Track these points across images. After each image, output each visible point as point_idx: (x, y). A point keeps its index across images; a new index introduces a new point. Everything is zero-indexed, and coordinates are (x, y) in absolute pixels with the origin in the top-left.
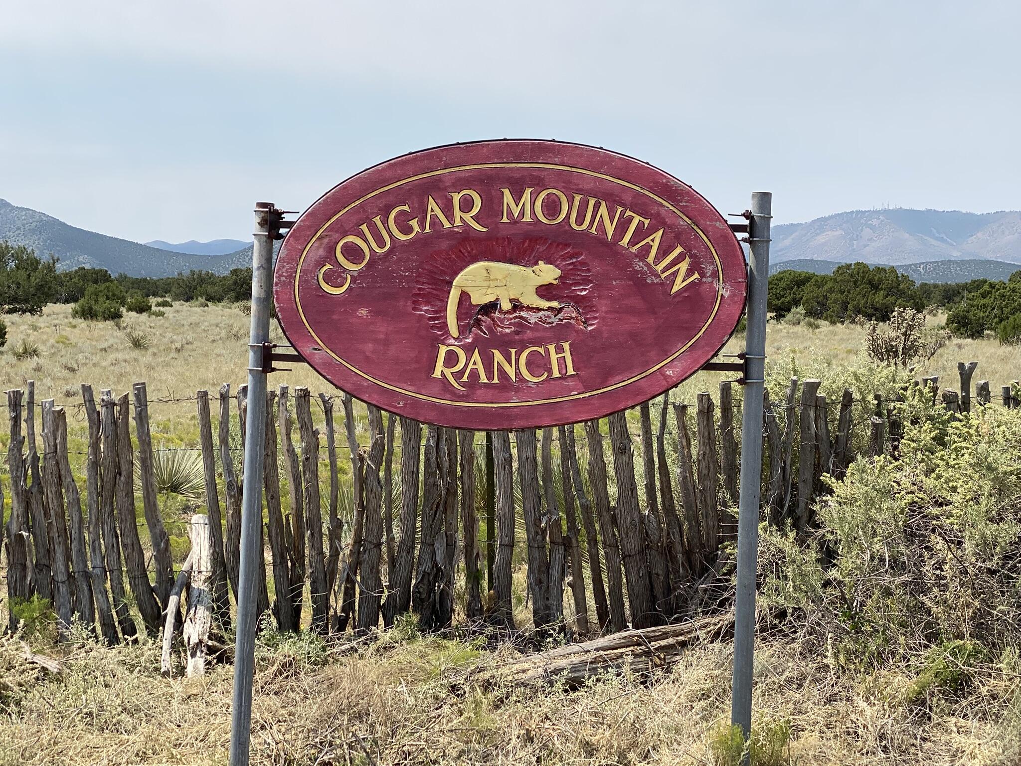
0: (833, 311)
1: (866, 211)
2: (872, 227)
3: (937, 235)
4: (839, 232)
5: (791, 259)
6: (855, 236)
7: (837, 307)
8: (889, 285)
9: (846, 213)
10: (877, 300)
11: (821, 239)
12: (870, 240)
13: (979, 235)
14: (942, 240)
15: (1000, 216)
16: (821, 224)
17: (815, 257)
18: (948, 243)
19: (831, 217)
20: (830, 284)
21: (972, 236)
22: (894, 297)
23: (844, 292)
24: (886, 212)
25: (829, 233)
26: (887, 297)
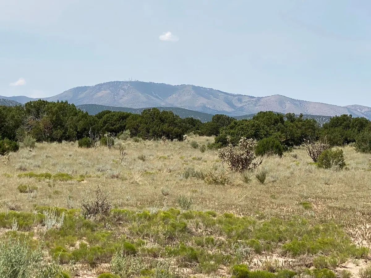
1: (121, 82)
2: (124, 89)
3: (154, 94)
4: (108, 91)
5: (85, 104)
6: (116, 93)
7: (144, 131)
9: (111, 82)
11: (100, 94)
12: (123, 96)
13: (174, 95)
14: (157, 97)
15: (183, 86)
16: (100, 87)
17: (96, 103)
18: (159, 98)
19: (104, 84)
21: (170, 96)
24: (131, 82)
25: (104, 91)
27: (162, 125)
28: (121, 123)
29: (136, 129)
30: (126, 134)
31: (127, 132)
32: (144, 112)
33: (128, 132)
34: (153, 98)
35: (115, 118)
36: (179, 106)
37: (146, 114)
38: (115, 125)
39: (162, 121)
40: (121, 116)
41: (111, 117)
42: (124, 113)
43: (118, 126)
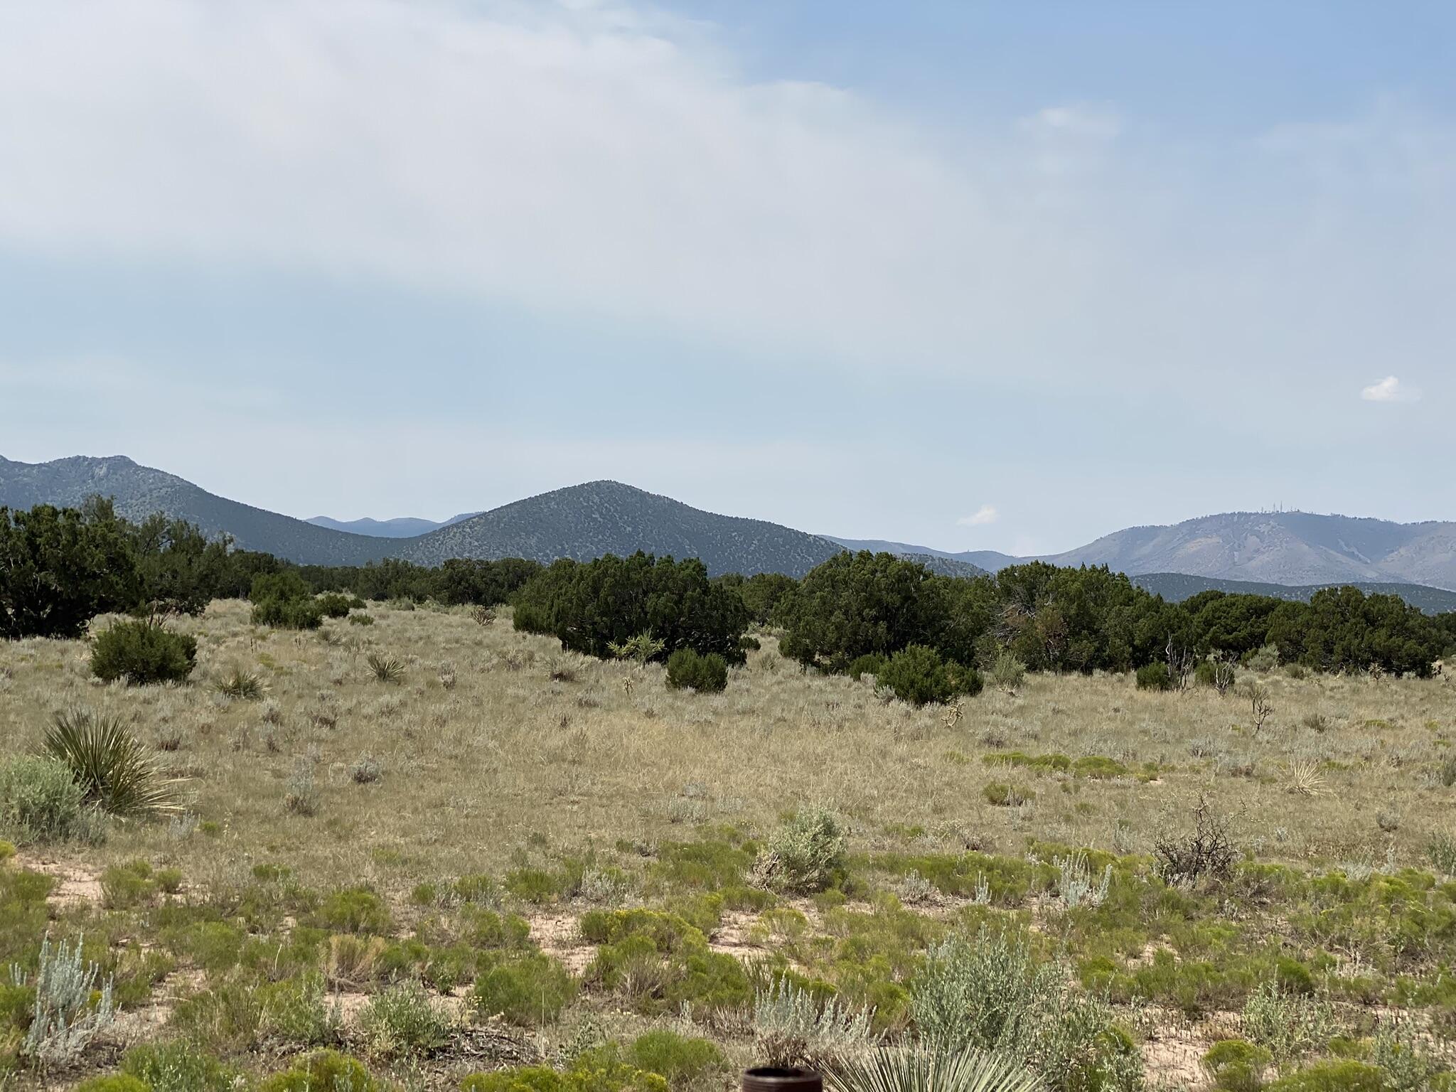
0: (1313, 654)
1: (1251, 514)
2: (1259, 535)
3: (1346, 548)
4: (1216, 540)
5: (1151, 572)
6: (1236, 546)
7: (1319, 650)
8: (1393, 621)
9: (1224, 514)
10: (1377, 640)
11: (1192, 547)
12: (1257, 551)
13: (1402, 551)
14: (1352, 555)
15: (1430, 526)
16: (1193, 527)
17: (1183, 571)
18: (1360, 560)
19: (1205, 519)
20: (1305, 617)
21: (1393, 551)
22: (1401, 639)
23: (1329, 627)
24: (1278, 516)
25: (1202, 540)
26: (1391, 636)
27: (1371, 632)
28: (1252, 626)
29: (1296, 644)
30: (1269, 655)
31: (1268, 650)
32: (1318, 597)
33: (1272, 650)
34: (1340, 557)
35: (1235, 612)
36: (1416, 580)
37: (1323, 602)
38: (1235, 630)
39: (1371, 621)
40: (1254, 606)
41: (1225, 608)
42: (1260, 600)
43: (1243, 633)
